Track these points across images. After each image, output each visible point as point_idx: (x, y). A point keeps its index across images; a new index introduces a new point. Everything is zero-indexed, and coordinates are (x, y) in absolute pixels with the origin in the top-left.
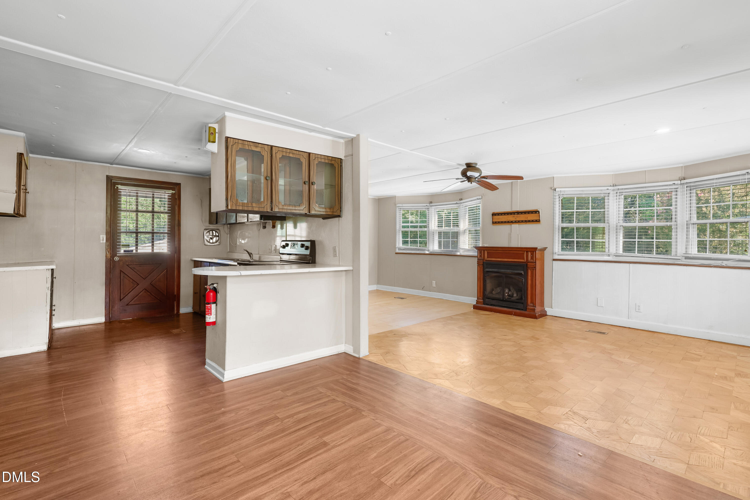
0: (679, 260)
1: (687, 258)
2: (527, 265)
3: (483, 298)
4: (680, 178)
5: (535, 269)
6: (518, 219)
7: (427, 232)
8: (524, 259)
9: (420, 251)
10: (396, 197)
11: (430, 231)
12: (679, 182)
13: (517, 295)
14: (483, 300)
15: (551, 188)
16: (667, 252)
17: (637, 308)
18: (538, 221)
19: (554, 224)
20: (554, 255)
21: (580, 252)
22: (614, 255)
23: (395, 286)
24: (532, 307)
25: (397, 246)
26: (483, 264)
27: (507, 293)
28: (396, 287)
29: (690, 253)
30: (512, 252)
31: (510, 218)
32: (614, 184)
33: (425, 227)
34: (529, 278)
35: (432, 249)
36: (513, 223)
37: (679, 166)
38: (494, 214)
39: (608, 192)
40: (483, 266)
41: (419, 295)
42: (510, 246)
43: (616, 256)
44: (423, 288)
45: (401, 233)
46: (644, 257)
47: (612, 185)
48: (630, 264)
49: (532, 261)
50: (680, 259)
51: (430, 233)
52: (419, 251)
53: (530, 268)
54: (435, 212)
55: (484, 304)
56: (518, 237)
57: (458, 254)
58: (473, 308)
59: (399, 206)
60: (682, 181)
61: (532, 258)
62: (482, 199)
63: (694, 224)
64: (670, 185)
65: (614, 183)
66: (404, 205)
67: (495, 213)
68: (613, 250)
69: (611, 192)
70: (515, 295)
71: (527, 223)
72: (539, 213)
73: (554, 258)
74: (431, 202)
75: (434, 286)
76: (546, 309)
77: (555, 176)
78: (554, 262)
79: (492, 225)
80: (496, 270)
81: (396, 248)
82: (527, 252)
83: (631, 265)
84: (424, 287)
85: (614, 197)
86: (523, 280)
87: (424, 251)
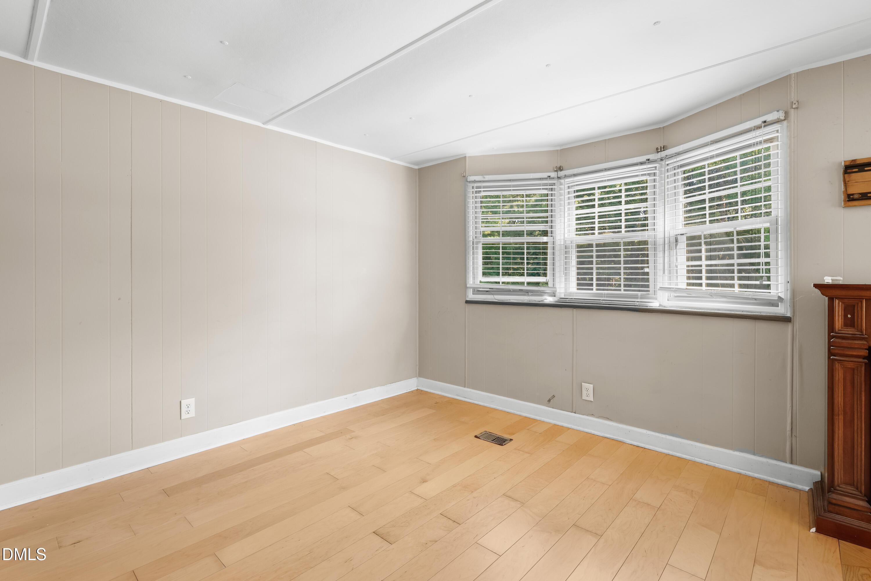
7: (550, 246)
9: (532, 295)
10: (467, 159)
11: (557, 243)
25: (470, 282)
28: (469, 390)
33: (545, 233)
35: (563, 291)
44: (549, 401)
45: (480, 251)
51: (557, 248)
52: (528, 295)
54: (569, 193)
57: (655, 304)
59: (475, 182)
62: (785, 123)
66: (487, 178)
74: (560, 169)
75: (588, 399)
81: (466, 288)
84: (554, 396)
87: (542, 295)
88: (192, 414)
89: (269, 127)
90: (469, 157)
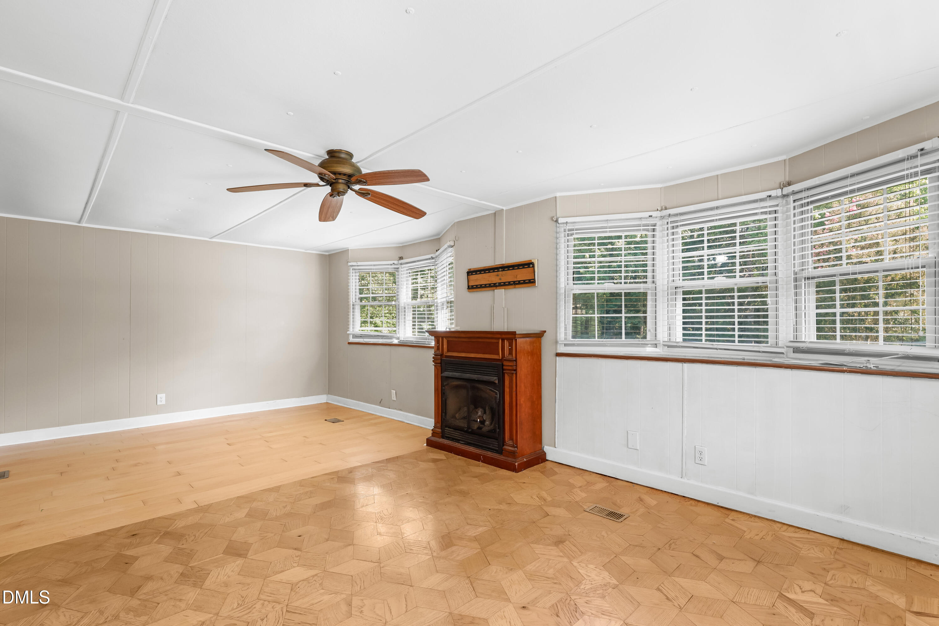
0: (782, 355)
1: (797, 350)
2: (503, 365)
3: (442, 426)
4: (782, 184)
5: (516, 374)
6: (504, 280)
7: (397, 308)
8: (498, 354)
9: (385, 339)
10: (349, 251)
11: (400, 305)
12: (779, 192)
13: (491, 424)
14: (441, 429)
15: (552, 219)
16: (761, 339)
17: (698, 455)
18: (531, 282)
19: (558, 285)
20: (558, 346)
21: (605, 340)
22: (664, 345)
23: (347, 398)
24: (511, 447)
25: (351, 331)
26: (441, 363)
27: (480, 416)
29: (803, 340)
30: (480, 340)
31: (492, 278)
32: (663, 207)
33: (393, 299)
34: (507, 390)
35: (402, 336)
36: (496, 286)
37: (780, 159)
38: (470, 273)
39: (651, 221)
40: (441, 366)
41: (375, 413)
42: (492, 330)
43: (669, 346)
44: (380, 402)
45: (358, 310)
46: (716, 349)
47: (659, 209)
48: (684, 364)
49: (510, 357)
50: (783, 353)
51: (400, 308)
52: (382, 339)
53: (507, 372)
54: (406, 273)
55: (443, 437)
56: (504, 311)
58: (425, 445)
59: (353, 266)
60: (784, 188)
61: (510, 353)
62: (454, 247)
63: (808, 278)
64: (762, 200)
65: (663, 204)
66: (359, 263)
67: (471, 270)
68: (662, 336)
69: (659, 223)
70: (487, 423)
71: (517, 286)
72: (533, 266)
73: (557, 352)
74: (401, 258)
75: (393, 399)
76: (547, 449)
77: (558, 195)
78: (558, 358)
79: (468, 291)
80: (457, 374)
81: (350, 334)
82: (503, 340)
83: (686, 365)
84: (382, 399)
85: (663, 230)
86: (496, 394)
87: (392, 339)
88: (164, 402)
89: (214, 240)
90: (351, 249)
